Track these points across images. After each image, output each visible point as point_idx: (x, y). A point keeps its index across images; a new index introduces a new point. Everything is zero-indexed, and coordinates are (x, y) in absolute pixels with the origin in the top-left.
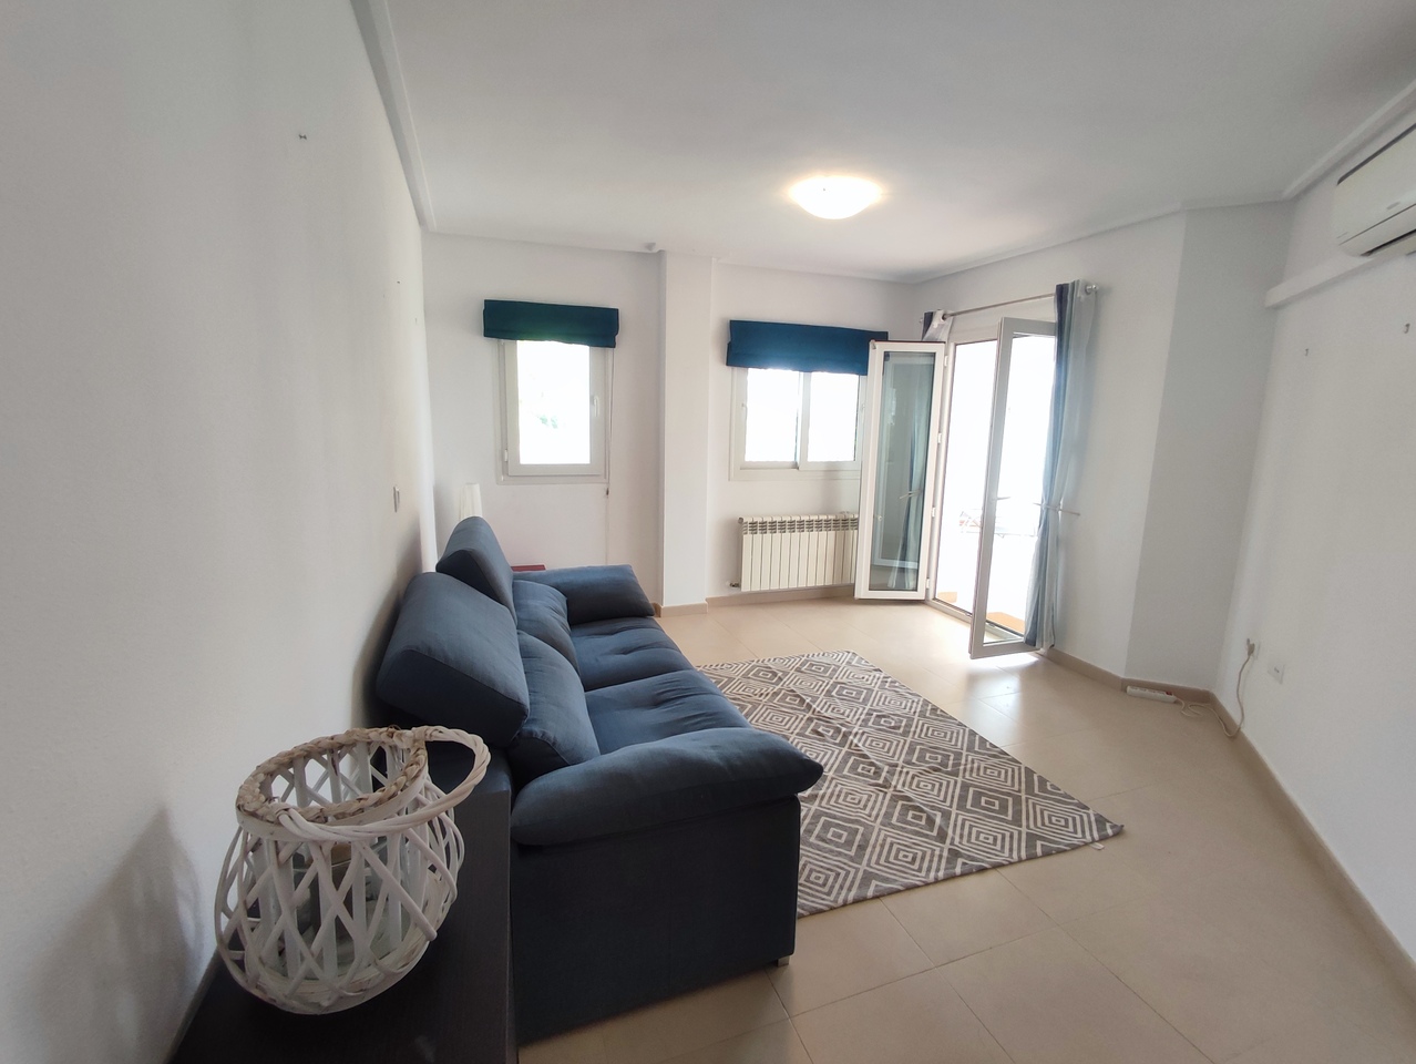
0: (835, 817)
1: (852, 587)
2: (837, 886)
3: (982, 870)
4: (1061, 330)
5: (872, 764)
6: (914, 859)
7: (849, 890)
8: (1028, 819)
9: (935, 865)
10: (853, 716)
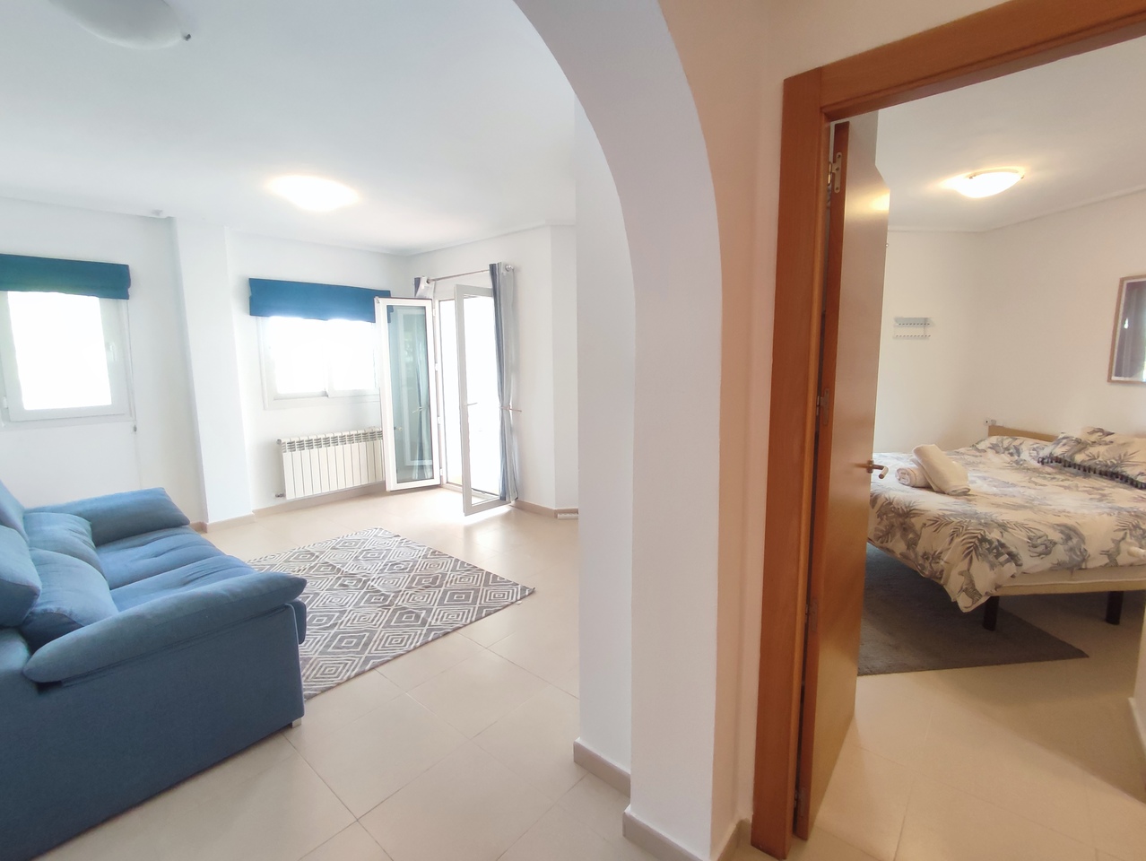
0: (349, 633)
1: (383, 484)
2: (344, 671)
3: (446, 634)
4: (495, 293)
5: (383, 595)
6: (402, 641)
7: (353, 670)
8: (481, 600)
9: (416, 640)
10: (372, 569)
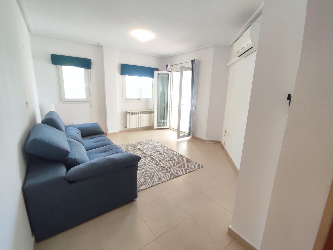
0: (147, 172)
2: (147, 184)
3: (177, 177)
4: (192, 69)
5: (156, 161)
6: (163, 177)
7: (150, 185)
8: (186, 167)
9: (167, 178)
10: (152, 152)
